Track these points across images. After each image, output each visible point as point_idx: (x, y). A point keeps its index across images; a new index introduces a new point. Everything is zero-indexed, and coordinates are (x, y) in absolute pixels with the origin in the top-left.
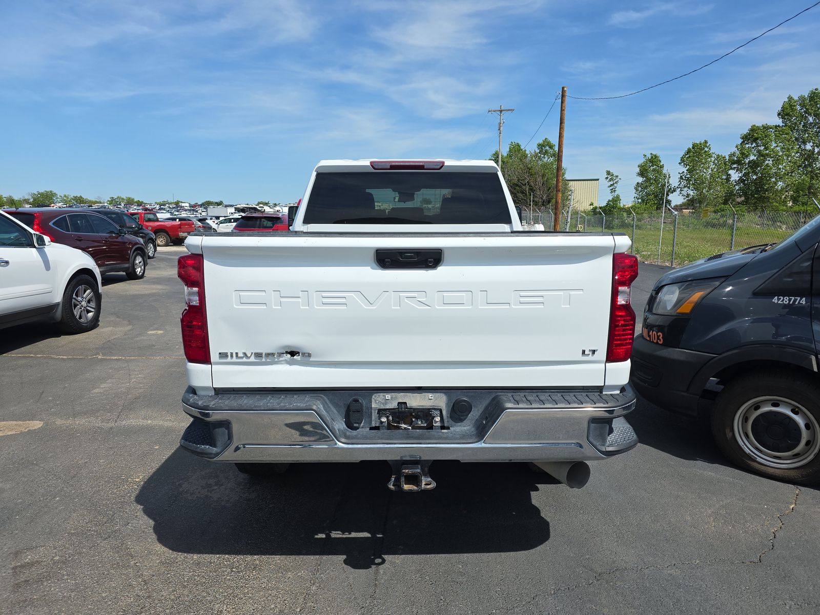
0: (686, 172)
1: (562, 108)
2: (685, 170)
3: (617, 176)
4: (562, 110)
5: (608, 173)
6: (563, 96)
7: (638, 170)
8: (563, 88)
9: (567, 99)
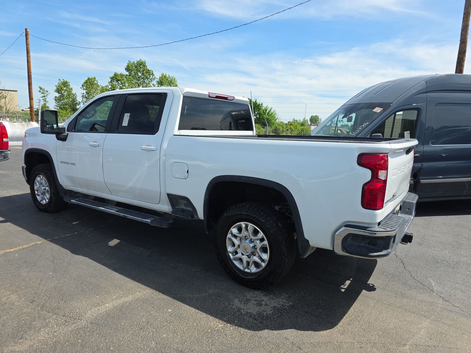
0: (85, 93)
1: (27, 43)
2: (85, 92)
3: (47, 91)
4: (27, 44)
5: (41, 88)
6: (27, 35)
7: (55, 88)
8: (26, 29)
9: (30, 37)
